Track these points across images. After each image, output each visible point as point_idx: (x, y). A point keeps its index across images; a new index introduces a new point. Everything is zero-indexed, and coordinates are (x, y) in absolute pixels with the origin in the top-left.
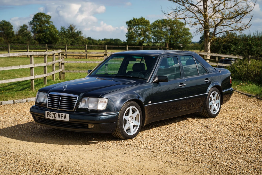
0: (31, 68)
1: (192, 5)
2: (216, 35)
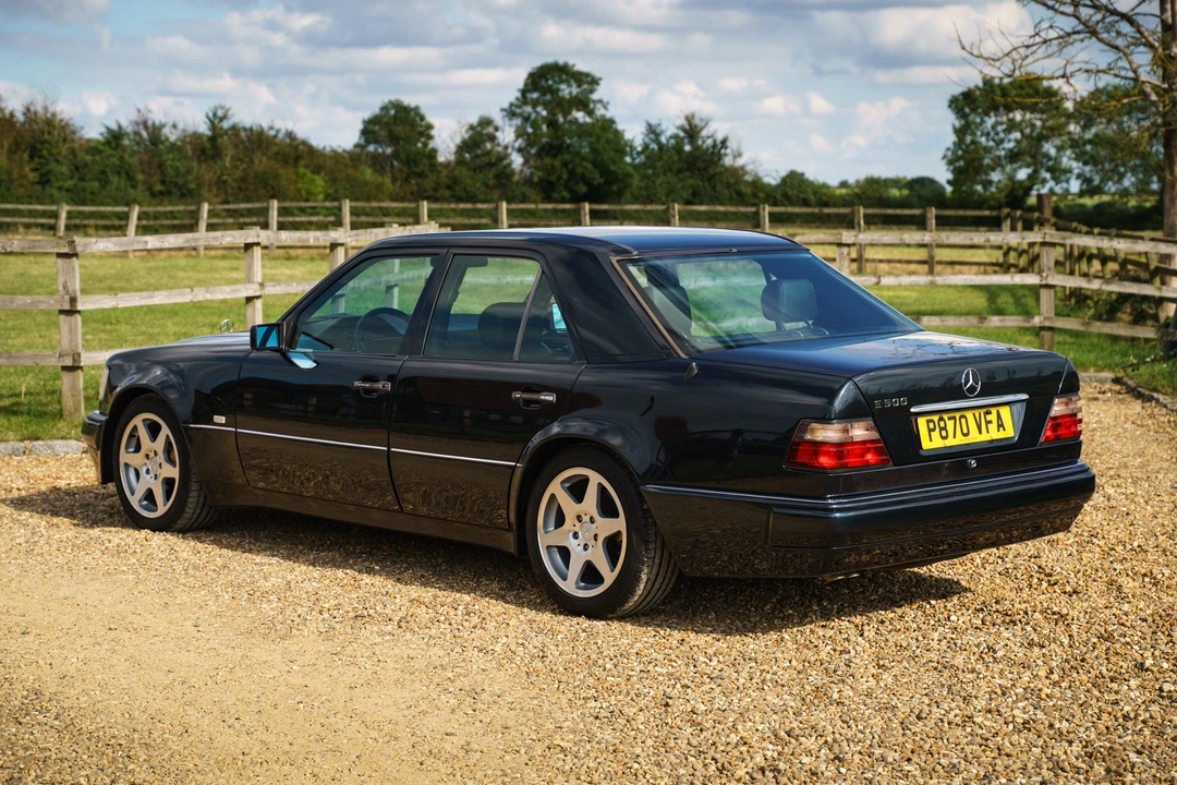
0: (250, 300)
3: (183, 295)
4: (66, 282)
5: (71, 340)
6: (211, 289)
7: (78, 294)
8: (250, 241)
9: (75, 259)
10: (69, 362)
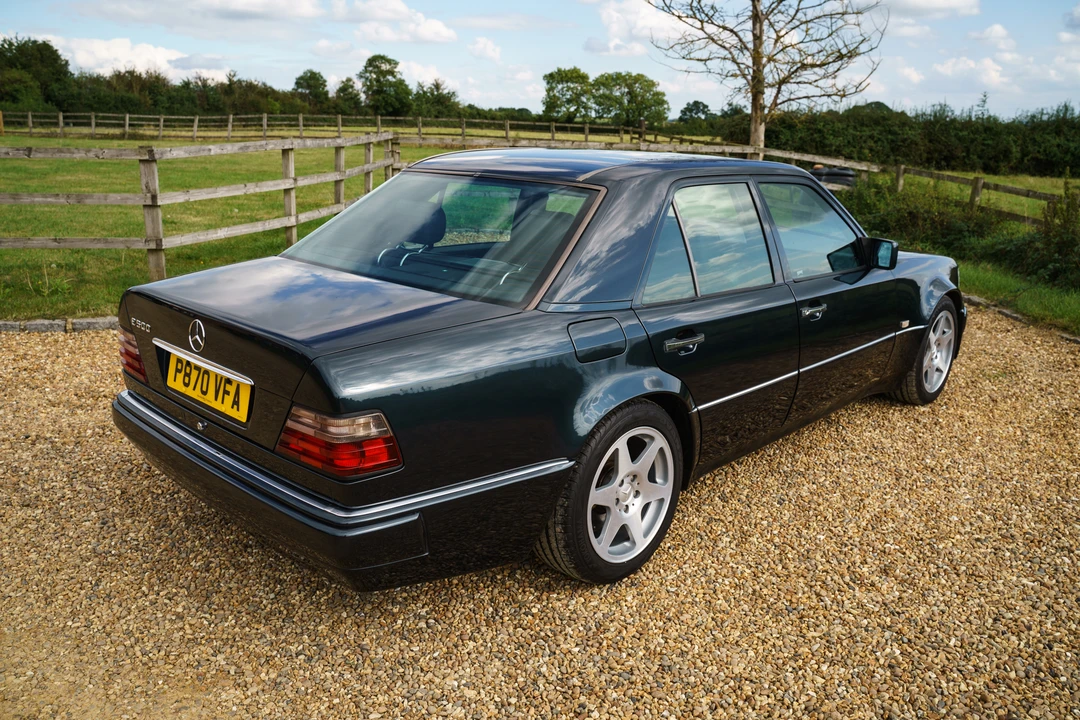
0: (287, 191)
1: (725, 28)
2: (779, 106)
3: (238, 189)
4: (147, 183)
5: (154, 229)
6: (259, 184)
7: (158, 192)
8: (286, 147)
9: (154, 165)
10: (153, 246)
